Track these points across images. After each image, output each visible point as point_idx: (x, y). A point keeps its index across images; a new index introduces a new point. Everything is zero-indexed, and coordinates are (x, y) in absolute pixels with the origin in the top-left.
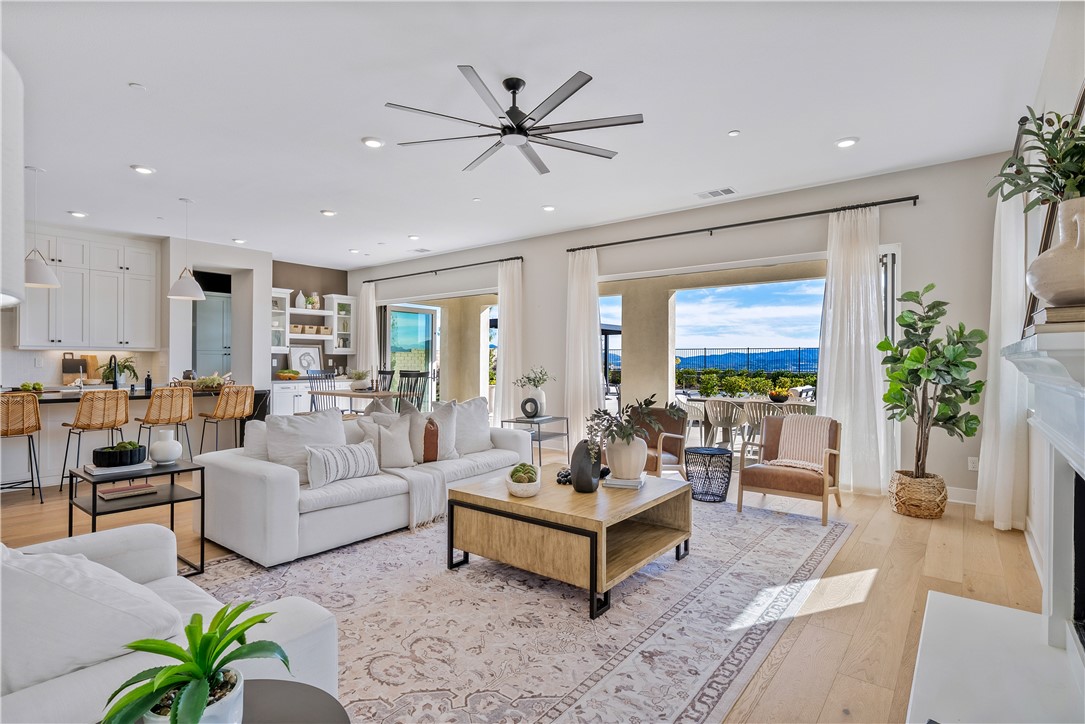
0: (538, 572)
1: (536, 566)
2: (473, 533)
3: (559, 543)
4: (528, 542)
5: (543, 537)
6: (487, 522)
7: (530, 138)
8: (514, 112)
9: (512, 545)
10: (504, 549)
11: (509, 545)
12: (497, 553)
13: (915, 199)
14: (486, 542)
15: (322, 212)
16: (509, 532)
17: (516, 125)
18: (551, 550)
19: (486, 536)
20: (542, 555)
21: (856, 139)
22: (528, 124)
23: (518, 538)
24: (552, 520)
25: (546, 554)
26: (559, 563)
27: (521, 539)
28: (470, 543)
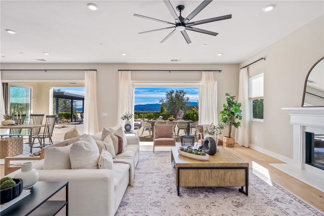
0: (223, 186)
1: (222, 184)
2: (190, 178)
3: (232, 174)
4: (218, 176)
5: (225, 173)
6: (198, 173)
7: (187, 28)
8: (181, 18)
9: (210, 179)
10: (206, 181)
11: (209, 179)
12: (203, 184)
13: (220, 71)
14: (197, 181)
15: (7, 30)
16: (209, 174)
17: (181, 23)
18: (228, 177)
19: (197, 178)
20: (224, 179)
21: (222, 54)
22: (186, 22)
23: (213, 175)
24: (229, 166)
25: (226, 179)
26: (232, 180)
27: (215, 176)
28: (189, 183)
